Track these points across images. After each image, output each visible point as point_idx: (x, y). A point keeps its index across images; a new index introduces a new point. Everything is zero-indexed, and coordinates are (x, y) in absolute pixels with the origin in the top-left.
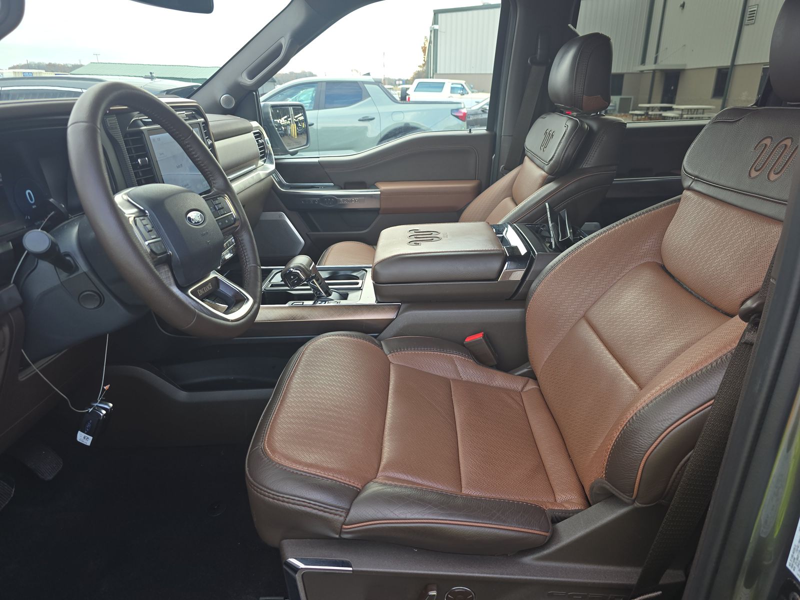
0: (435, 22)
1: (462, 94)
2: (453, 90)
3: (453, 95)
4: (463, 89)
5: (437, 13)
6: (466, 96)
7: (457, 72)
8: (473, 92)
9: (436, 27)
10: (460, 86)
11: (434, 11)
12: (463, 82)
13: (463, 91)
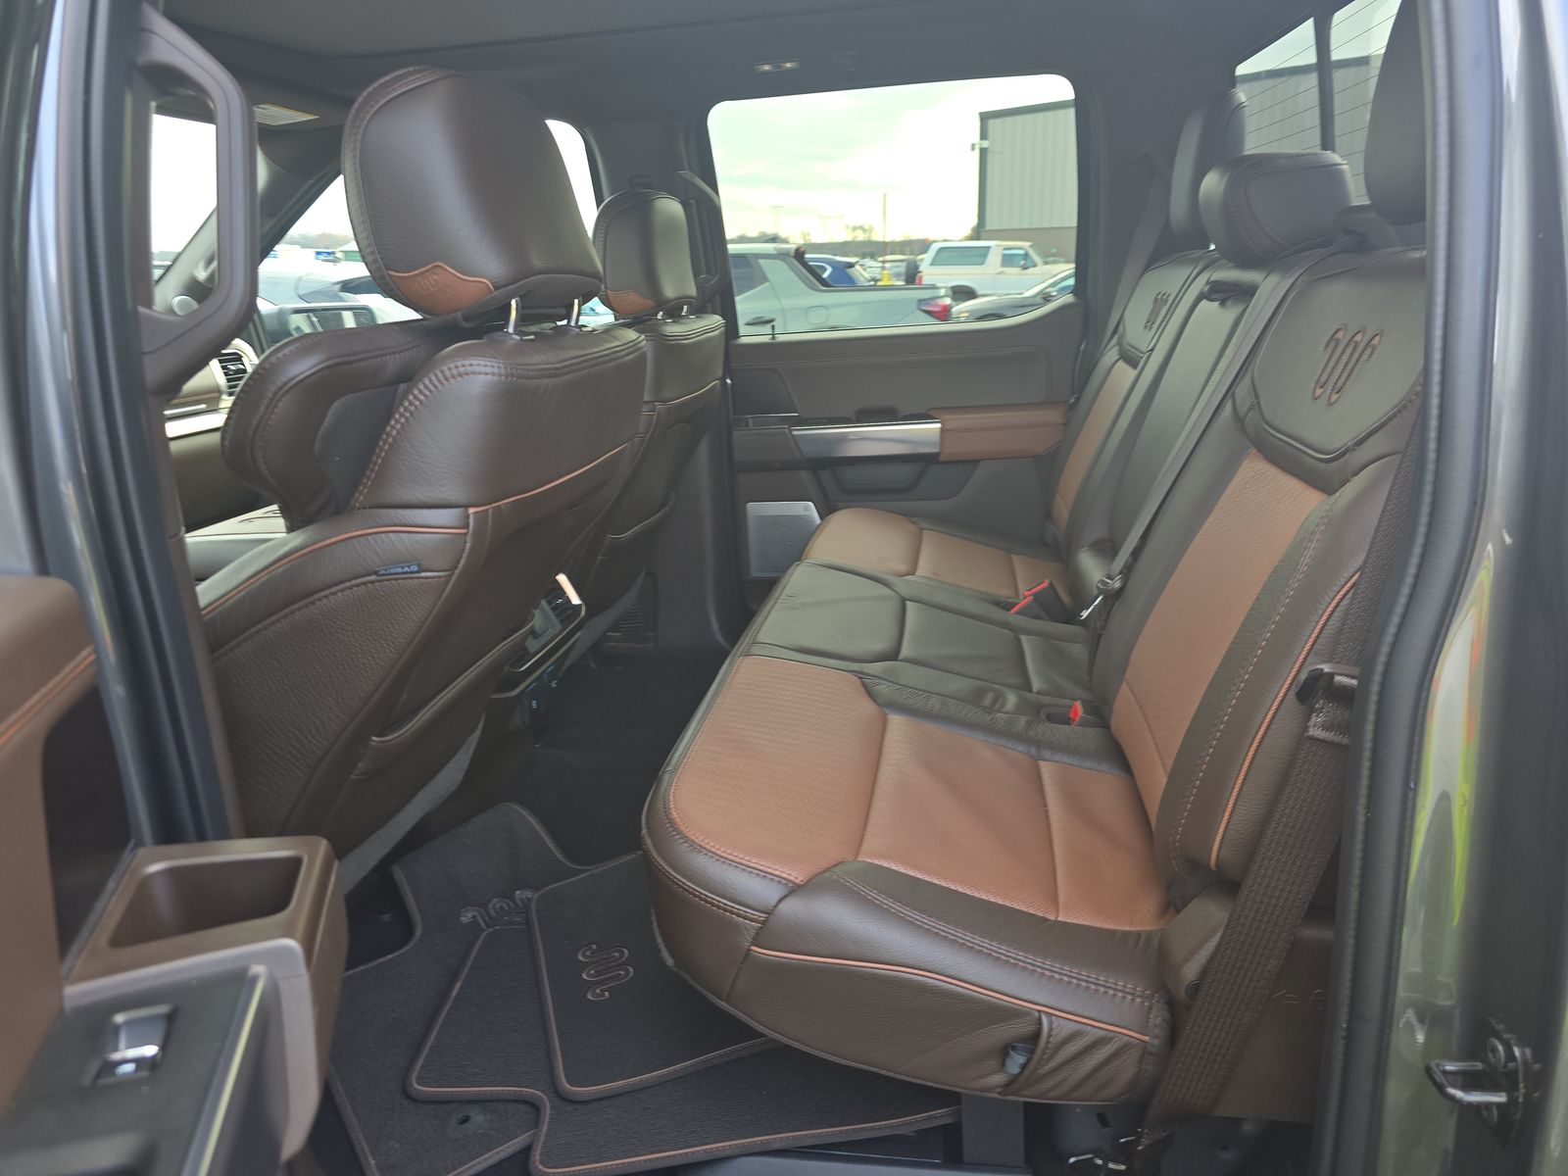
0: (984, 136)
1: (1025, 268)
2: (1008, 260)
3: (1004, 269)
4: (1026, 256)
5: (985, 118)
6: (1031, 270)
7: (1025, 226)
8: (1046, 263)
9: (986, 144)
10: (1022, 252)
11: (981, 114)
12: (1026, 244)
13: (1026, 263)
